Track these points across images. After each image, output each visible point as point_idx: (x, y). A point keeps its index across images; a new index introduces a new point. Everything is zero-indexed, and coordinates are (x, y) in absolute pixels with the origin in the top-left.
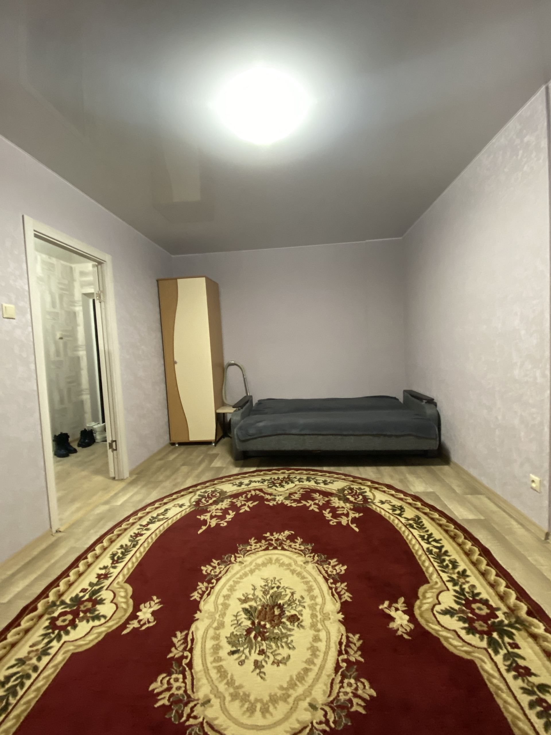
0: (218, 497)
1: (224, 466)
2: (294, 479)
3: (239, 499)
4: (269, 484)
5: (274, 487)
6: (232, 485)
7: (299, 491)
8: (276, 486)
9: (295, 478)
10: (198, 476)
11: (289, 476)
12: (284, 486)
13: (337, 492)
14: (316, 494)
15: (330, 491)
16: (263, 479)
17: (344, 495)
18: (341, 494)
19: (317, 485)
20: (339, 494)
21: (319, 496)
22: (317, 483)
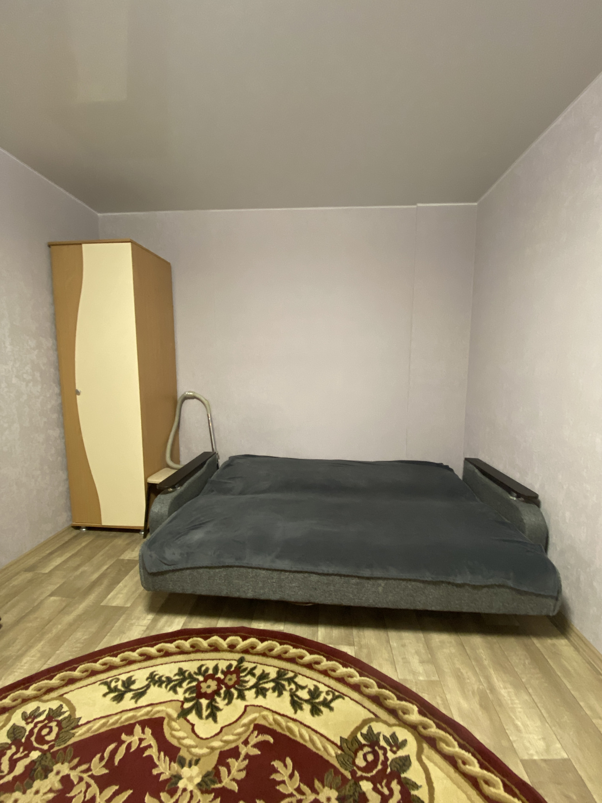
0: (46, 747)
1: (128, 605)
2: (249, 678)
3: (89, 769)
4: (187, 695)
5: (192, 717)
6: (105, 689)
7: (246, 743)
8: (199, 715)
9: (251, 672)
10: (58, 641)
11: (241, 660)
12: (218, 709)
13: (337, 756)
14: (285, 766)
15: (322, 749)
16: (181, 672)
17: (353, 773)
18: (346, 769)
19: (296, 712)
20: (342, 770)
21: (291, 776)
22: (296, 704)
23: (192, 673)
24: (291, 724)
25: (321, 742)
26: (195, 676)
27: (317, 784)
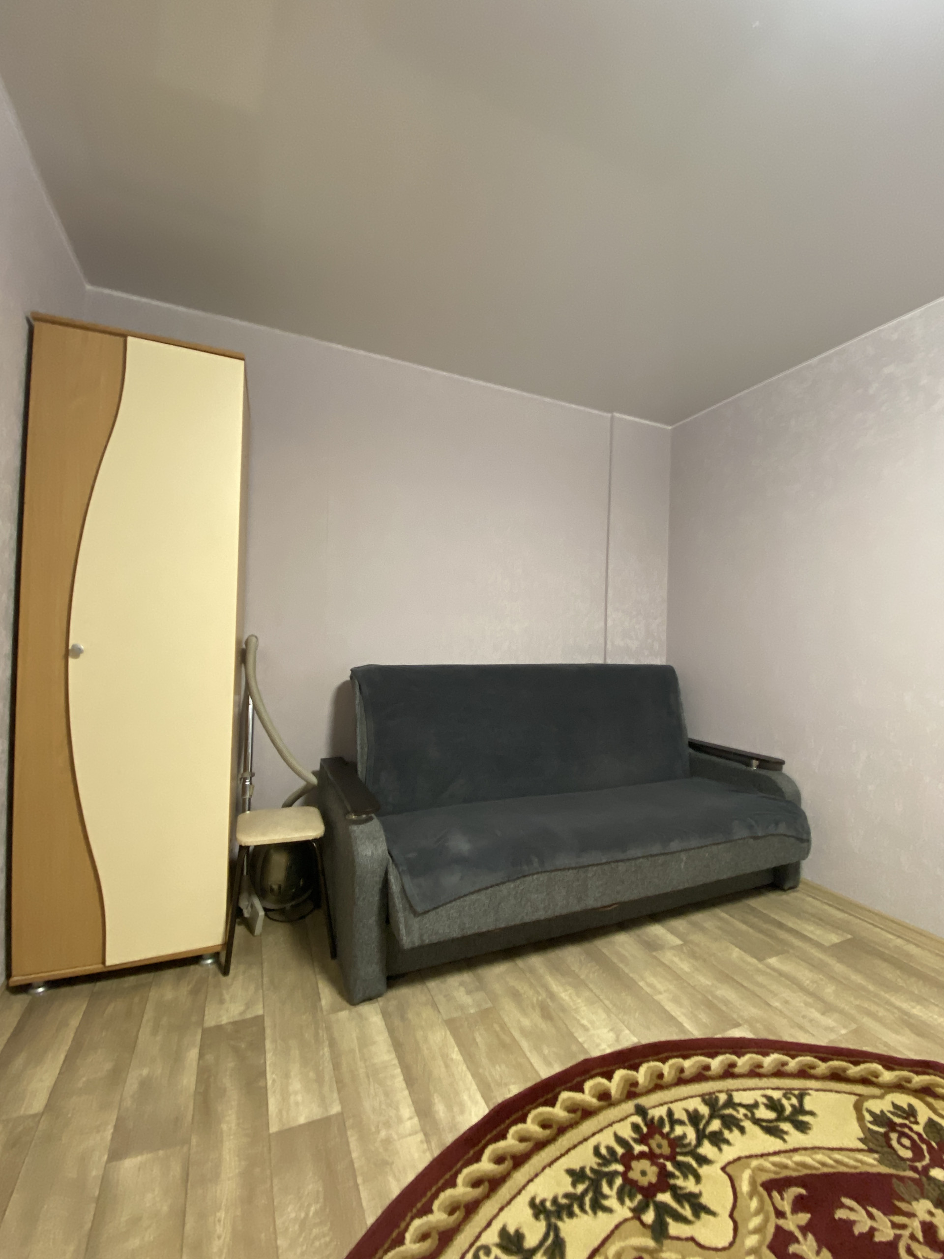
1: (336, 1108)
2: (679, 1129)
4: (630, 1204)
7: (780, 1214)
9: (674, 1121)
11: (640, 1111)
12: (695, 1195)
13: (881, 1161)
14: (851, 1209)
15: (859, 1164)
16: (577, 1176)
17: (914, 1169)
18: (904, 1170)
19: (784, 1141)
20: (902, 1173)
21: (871, 1216)
22: (771, 1130)
23: (595, 1167)
24: (797, 1158)
25: (849, 1157)
26: (606, 1169)
27: (903, 1206)
